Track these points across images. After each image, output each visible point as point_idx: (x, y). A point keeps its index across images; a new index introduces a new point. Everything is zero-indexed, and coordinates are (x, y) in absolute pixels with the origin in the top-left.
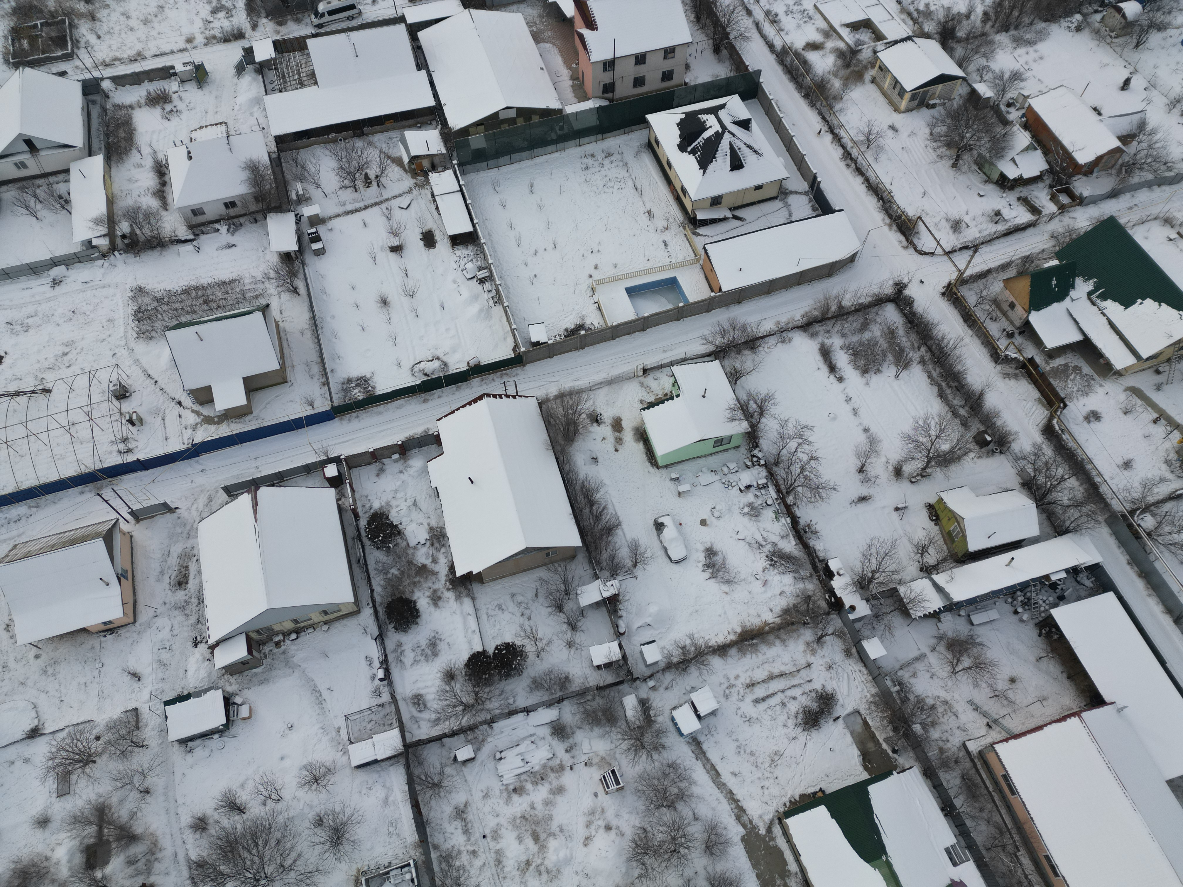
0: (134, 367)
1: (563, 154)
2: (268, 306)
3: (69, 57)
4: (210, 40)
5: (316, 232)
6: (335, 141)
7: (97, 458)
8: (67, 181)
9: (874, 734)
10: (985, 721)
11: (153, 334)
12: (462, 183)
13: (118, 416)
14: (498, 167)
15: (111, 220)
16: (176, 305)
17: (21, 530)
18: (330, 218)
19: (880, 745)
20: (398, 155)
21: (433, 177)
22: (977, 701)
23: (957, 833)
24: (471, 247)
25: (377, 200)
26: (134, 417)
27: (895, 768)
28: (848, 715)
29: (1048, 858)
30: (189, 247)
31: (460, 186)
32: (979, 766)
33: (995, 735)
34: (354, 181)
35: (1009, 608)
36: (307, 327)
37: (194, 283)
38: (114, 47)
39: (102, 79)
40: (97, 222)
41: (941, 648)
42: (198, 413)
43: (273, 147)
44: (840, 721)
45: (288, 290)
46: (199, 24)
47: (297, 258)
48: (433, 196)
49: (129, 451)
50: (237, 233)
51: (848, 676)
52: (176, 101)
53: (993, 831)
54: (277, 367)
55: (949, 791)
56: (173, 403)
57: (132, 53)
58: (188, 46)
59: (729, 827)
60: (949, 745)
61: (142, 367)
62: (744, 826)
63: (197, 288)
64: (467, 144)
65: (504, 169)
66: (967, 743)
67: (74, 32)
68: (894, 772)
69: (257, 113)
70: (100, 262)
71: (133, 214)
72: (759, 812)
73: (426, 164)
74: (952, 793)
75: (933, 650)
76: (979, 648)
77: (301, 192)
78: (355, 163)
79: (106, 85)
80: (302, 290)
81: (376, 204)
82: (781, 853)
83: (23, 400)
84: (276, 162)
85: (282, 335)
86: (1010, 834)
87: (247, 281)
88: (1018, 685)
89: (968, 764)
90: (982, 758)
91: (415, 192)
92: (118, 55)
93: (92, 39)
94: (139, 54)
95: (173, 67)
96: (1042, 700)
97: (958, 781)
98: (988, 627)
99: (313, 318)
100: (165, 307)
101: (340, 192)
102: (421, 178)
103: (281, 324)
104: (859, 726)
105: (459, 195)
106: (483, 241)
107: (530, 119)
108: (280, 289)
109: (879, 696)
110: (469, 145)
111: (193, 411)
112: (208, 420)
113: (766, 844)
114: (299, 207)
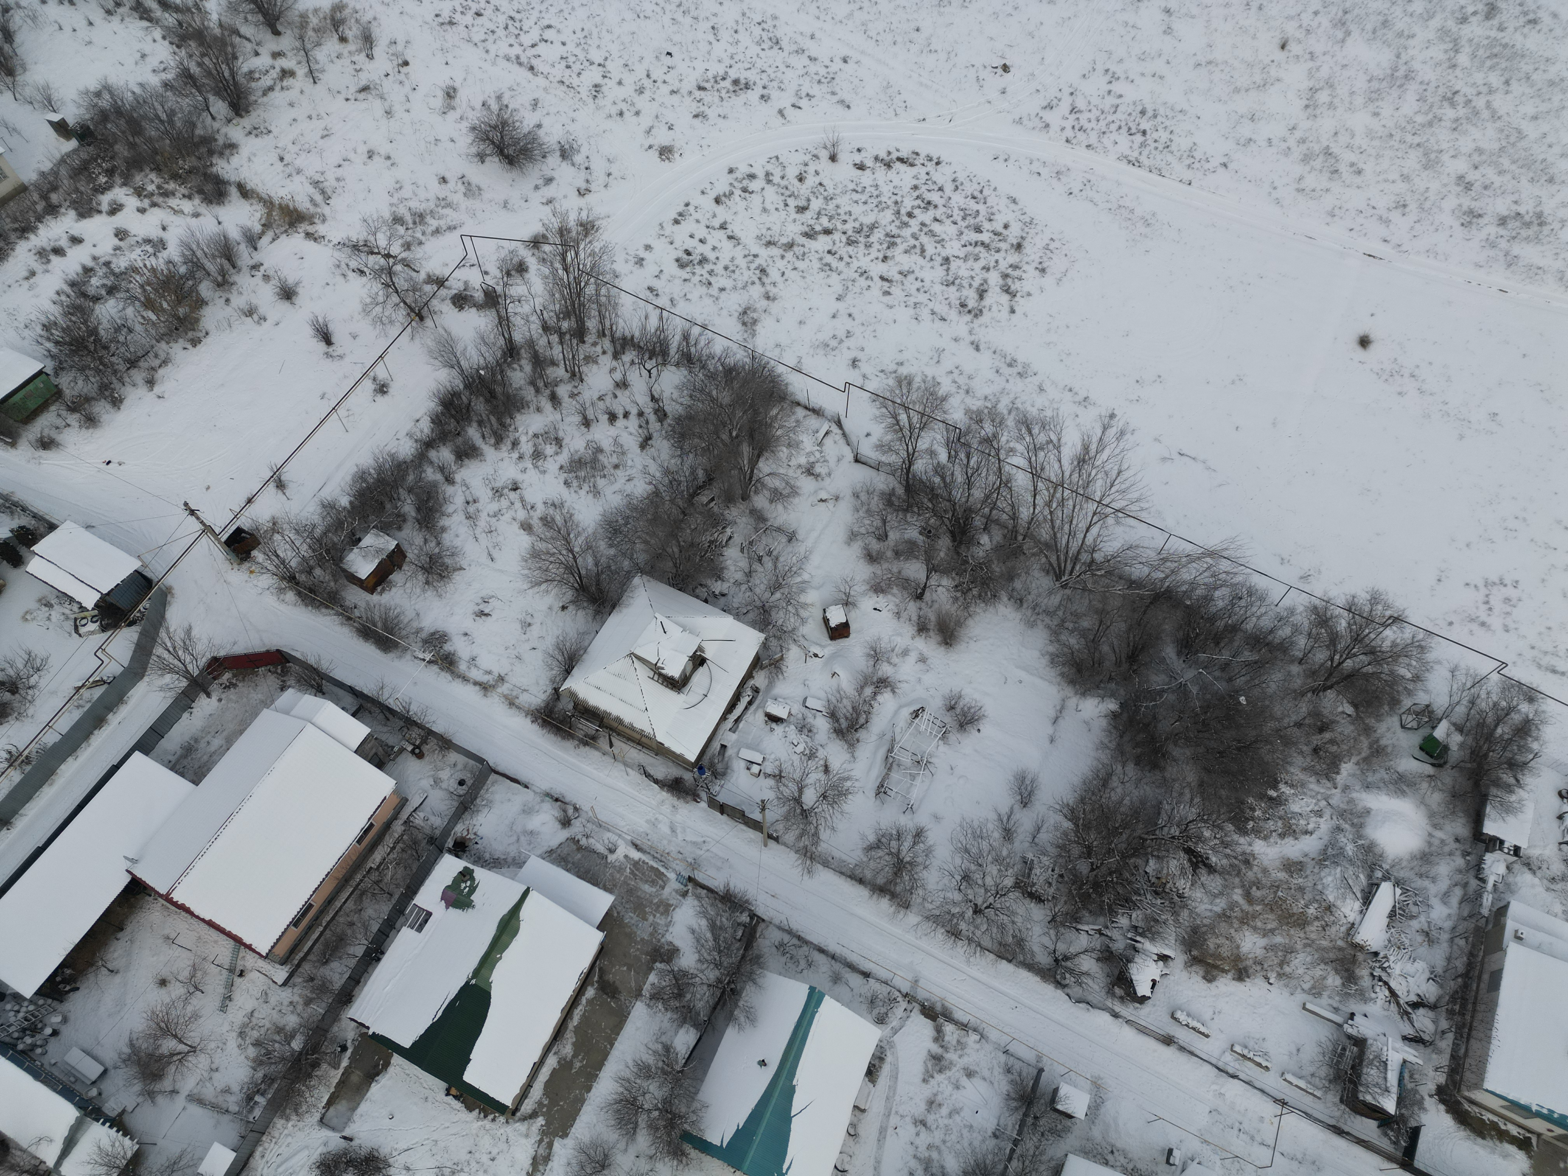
9: (338, 1084)
10: (238, 980)
19: (346, 1069)
22: (218, 1004)
23: (394, 932)
27: (364, 1035)
28: (333, 1129)
29: (360, 841)
32: (301, 954)
33: (249, 961)
35: (53, 1046)
41: (166, 1084)
44: (346, 1133)
51: (279, 1166)
53: (366, 902)
55: (352, 966)
59: (564, 1161)
60: (296, 998)
62: (550, 1146)
66: (280, 982)
68: (370, 1032)
72: (524, 1141)
74: (353, 962)
75: (174, 1092)
76: (137, 1044)
82: (547, 1084)
86: (359, 884)
88: (165, 973)
89: (307, 967)
90: (288, 958)
96: (170, 940)
97: (335, 965)
98: (98, 1051)
104: (339, 1107)
109: (284, 1112)
113: (550, 1107)
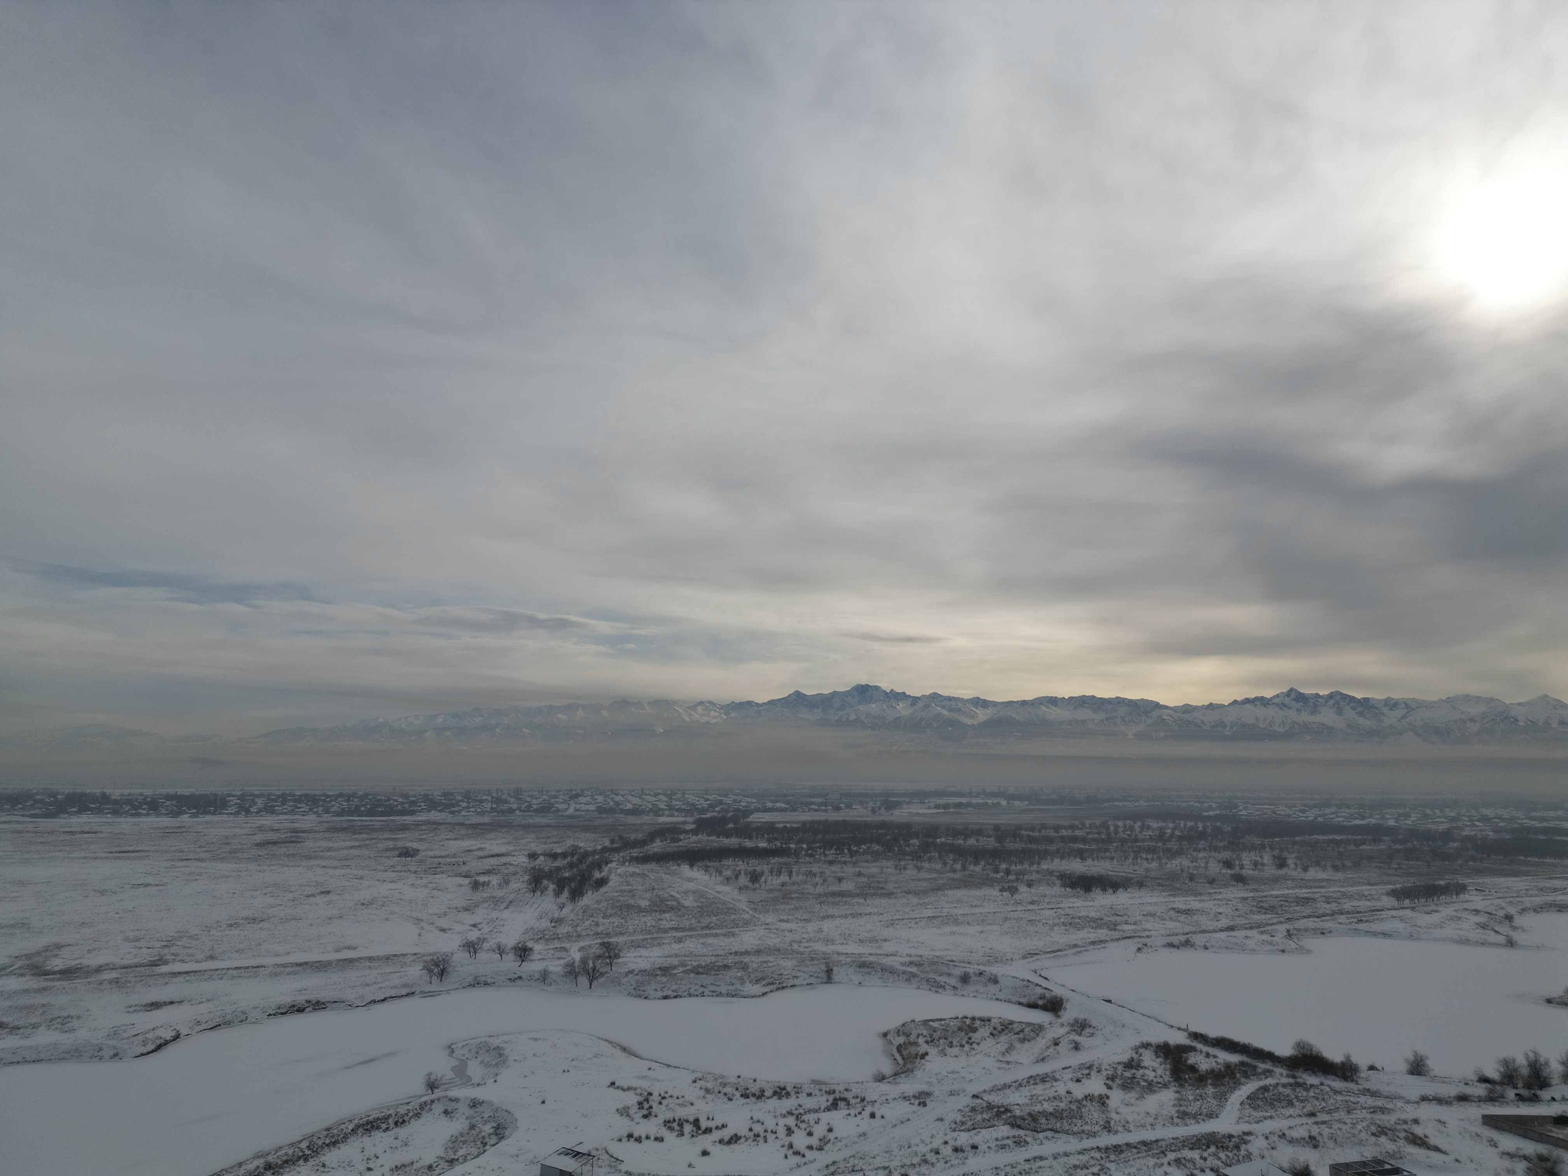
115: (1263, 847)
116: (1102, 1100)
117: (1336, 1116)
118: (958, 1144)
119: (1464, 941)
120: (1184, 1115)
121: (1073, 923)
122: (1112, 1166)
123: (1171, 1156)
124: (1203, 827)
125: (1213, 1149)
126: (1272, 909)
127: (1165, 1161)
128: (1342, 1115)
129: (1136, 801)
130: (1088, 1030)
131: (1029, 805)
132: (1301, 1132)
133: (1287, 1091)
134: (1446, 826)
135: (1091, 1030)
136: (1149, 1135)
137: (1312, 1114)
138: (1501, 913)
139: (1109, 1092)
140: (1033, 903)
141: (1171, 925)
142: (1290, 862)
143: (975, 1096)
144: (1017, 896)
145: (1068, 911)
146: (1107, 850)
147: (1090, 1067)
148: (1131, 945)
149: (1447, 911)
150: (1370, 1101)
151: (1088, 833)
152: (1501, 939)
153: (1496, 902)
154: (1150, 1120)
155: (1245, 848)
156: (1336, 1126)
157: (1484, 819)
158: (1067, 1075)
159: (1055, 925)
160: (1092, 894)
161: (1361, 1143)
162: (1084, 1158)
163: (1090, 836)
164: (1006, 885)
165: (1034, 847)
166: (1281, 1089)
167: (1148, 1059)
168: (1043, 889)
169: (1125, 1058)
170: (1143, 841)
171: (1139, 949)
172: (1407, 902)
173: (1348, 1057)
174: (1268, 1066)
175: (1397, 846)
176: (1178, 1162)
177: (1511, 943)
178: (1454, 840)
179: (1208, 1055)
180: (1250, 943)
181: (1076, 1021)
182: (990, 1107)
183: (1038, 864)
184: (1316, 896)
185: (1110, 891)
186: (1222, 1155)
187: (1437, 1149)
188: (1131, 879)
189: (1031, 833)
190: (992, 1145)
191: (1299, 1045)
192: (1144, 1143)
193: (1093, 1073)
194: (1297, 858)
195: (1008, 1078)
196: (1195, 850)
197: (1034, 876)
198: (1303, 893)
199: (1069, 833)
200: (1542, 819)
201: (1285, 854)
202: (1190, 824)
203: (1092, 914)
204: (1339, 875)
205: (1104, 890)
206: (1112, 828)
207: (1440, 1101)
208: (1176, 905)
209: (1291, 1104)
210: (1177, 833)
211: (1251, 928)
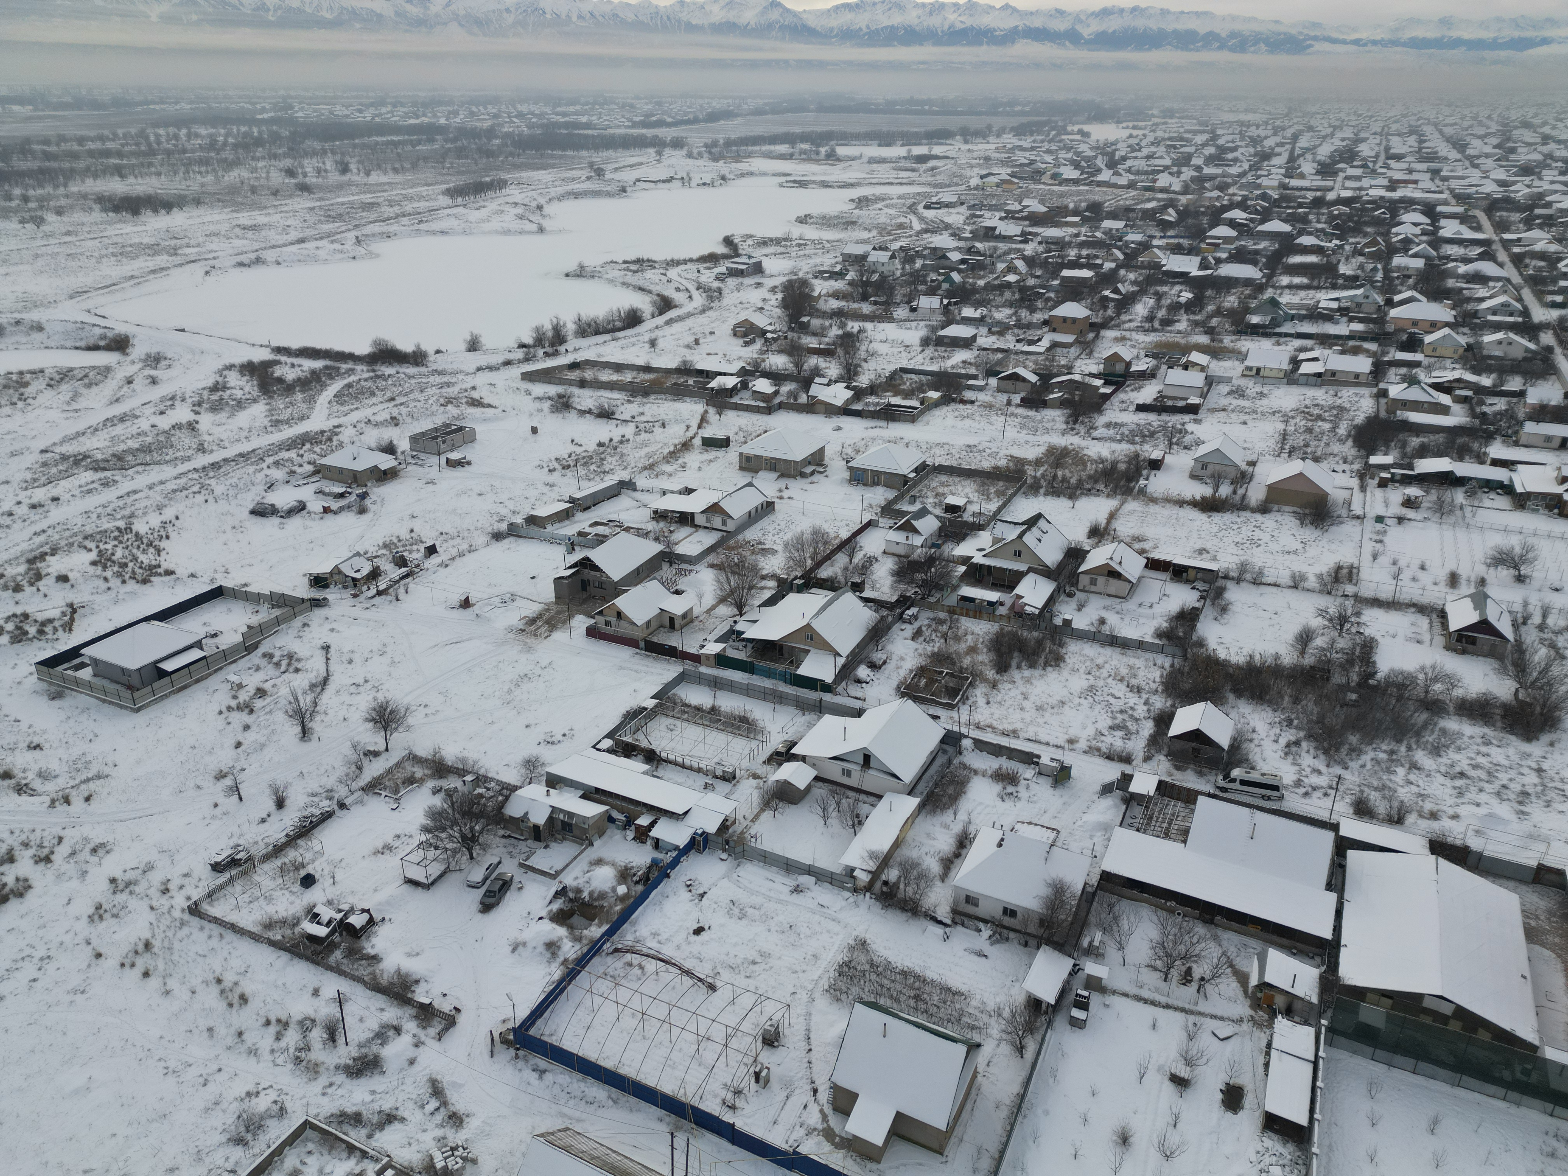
0: (801, 1019)
1: (1513, 1109)
2: (978, 1046)
3: (950, 707)
4: (1091, 750)
5: (1088, 998)
6: (1171, 911)
7: (700, 1092)
8: (874, 806)
11: (844, 997)
12: (1321, 1053)
13: (751, 1060)
14: (1390, 1065)
15: (886, 861)
16: (886, 982)
17: (584, 1116)
18: (1114, 992)
20: (1245, 969)
21: (1282, 1024)
24: (1291, 1147)
25: (1187, 1006)
26: (763, 1074)
30: (939, 930)
31: (1316, 1056)
34: (1170, 967)
36: (1008, 1102)
37: (918, 970)
38: (996, 716)
39: (966, 737)
40: (872, 855)
42: (824, 1117)
43: (1094, 880)
45: (1013, 1044)
46: (1091, 731)
47: (1046, 1013)
48: (1269, 1046)
49: (733, 1108)
50: (997, 946)
52: (1021, 788)
54: (943, 1127)
56: (809, 1087)
57: (1010, 728)
58: (1067, 746)
61: (808, 1024)
63: (917, 977)
64: (1355, 1010)
65: (1397, 1073)
67: (970, 690)
69: (1099, 838)
70: (847, 894)
71: (909, 868)
73: (1280, 1002)
77: (1096, 943)
78: (1182, 948)
79: (966, 743)
80: (1029, 1054)
81: (1183, 1010)
83: (688, 981)
84: (1088, 897)
85: (973, 1092)
87: (974, 1003)
91: (1245, 1026)
92: (995, 724)
93: (981, 701)
94: (1014, 732)
95: (1039, 757)
99: (1022, 1096)
100: (874, 977)
101: (1144, 970)
102: (1262, 1015)
103: (979, 1078)
105: (1309, 1068)
106: (1315, 1150)
107: (1475, 1031)
108: (1004, 1036)
110: (1357, 1013)
111: (822, 1111)
112: (829, 1134)
114: (1084, 958)
115: (324, 152)
116: (192, 427)
117: (412, 396)
118: (35, 500)
119: (507, 232)
120: (276, 423)
121: (124, 252)
122: (212, 482)
123: (270, 460)
124: (259, 132)
125: (308, 446)
126: (339, 217)
127: (264, 465)
128: (416, 395)
129: (177, 103)
130: (163, 363)
131: (35, 110)
132: (385, 416)
133: (369, 384)
134: (490, 123)
135: (167, 362)
136: (245, 447)
137: (392, 399)
138: (534, 204)
139: (197, 417)
140: (68, 233)
141: (238, 243)
142: (353, 167)
143: (42, 451)
144: (45, 228)
145: (115, 239)
146: (150, 164)
147: (173, 398)
148: (198, 269)
149: (492, 206)
150: (438, 379)
151: (123, 145)
152: (534, 227)
153: (530, 194)
154: (245, 434)
155: (306, 154)
156: (412, 405)
157: (520, 115)
158: (148, 410)
159: (102, 257)
160: (142, 218)
161: (432, 414)
162: (182, 481)
163: (126, 149)
164: (27, 215)
165: (54, 165)
166: (363, 383)
167: (234, 379)
168: (78, 216)
169: (210, 382)
170: (193, 151)
171: (207, 273)
172: (459, 199)
173: (418, 346)
174: (350, 365)
175: (449, 145)
176: (277, 464)
177: (541, 230)
178: (496, 137)
179: (293, 366)
180: (322, 253)
181: (148, 356)
182: (64, 458)
183: (65, 185)
184: (381, 200)
185: (163, 212)
186: (317, 449)
187: (490, 406)
188: (185, 196)
189: (45, 148)
190: (77, 492)
191: (376, 343)
192: (241, 455)
193: (178, 403)
194: (359, 162)
195: (81, 426)
196: (253, 158)
197: (63, 202)
198: (367, 198)
199: (98, 145)
200: (564, 114)
201: (347, 159)
202: (243, 129)
203: (146, 240)
204: (399, 178)
205: (156, 211)
206: (152, 138)
207: (491, 368)
208: (241, 222)
209: (373, 394)
210: (231, 140)
211: (321, 238)
